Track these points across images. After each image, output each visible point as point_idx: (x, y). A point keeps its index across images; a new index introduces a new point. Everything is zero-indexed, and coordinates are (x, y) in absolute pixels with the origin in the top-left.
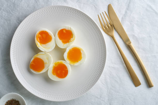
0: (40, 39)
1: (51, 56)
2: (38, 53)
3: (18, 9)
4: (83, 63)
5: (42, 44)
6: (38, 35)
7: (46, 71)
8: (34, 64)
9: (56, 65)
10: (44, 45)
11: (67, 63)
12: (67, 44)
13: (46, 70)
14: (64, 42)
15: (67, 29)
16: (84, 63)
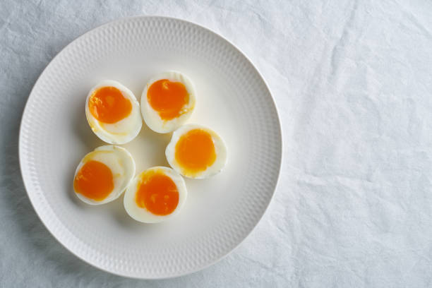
0: (100, 111)
1: (130, 154)
2: (96, 150)
3: (51, 23)
4: (220, 171)
5: (105, 125)
6: (94, 100)
7: (117, 197)
8: (85, 179)
9: (144, 178)
10: (111, 126)
11: (176, 173)
12: (175, 120)
13: (119, 195)
14: (164, 116)
15: (172, 79)
16: (222, 170)
